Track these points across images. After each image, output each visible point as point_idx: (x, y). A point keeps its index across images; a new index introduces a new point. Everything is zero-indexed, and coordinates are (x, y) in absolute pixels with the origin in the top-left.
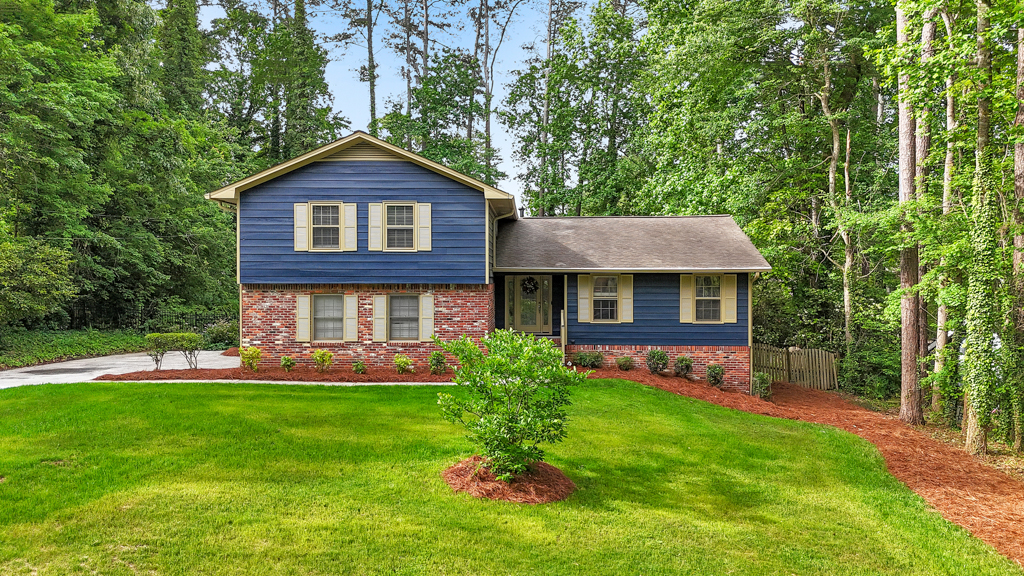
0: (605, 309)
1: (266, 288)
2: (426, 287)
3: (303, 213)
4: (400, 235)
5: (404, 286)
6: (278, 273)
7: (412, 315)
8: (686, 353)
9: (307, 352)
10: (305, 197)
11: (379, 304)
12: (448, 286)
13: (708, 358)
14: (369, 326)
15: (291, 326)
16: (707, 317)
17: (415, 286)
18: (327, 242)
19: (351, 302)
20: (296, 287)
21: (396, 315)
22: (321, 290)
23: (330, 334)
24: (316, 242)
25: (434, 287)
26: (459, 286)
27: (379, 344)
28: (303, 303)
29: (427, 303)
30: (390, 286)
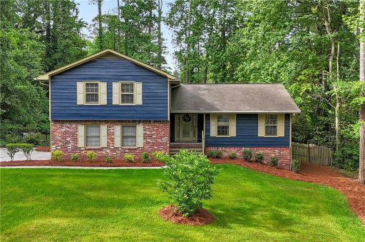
0: (223, 130)
1: (63, 122)
2: (140, 122)
3: (81, 87)
4: (127, 97)
5: (129, 121)
6: (70, 115)
7: (133, 134)
8: (261, 151)
9: (83, 152)
10: (82, 80)
11: (117, 129)
12: (150, 121)
13: (270, 153)
14: (112, 140)
15: (75, 140)
16: (271, 134)
17: (135, 121)
18: (92, 100)
19: (104, 129)
20: (77, 122)
21: (125, 134)
22: (90, 123)
23: (94, 144)
24: (87, 101)
25: (143, 121)
26: (155, 122)
27: (117, 148)
28: (81, 129)
29: (140, 129)
30: (122, 121)
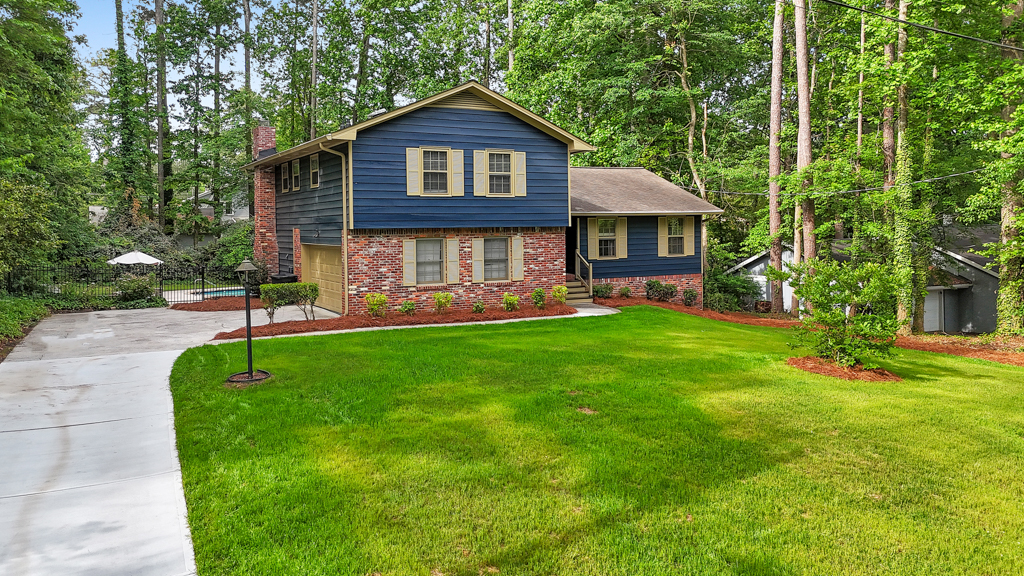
0: (606, 246)
1: (372, 233)
2: (516, 230)
3: (415, 158)
4: (500, 181)
5: (498, 229)
6: (391, 218)
7: (503, 256)
9: (413, 296)
10: (417, 142)
11: (478, 245)
12: (533, 229)
14: (468, 268)
16: (674, 253)
17: (507, 230)
18: (435, 187)
19: (452, 245)
20: (400, 232)
22: (426, 235)
23: (429, 278)
24: (426, 187)
25: (523, 229)
26: (543, 229)
27: (478, 285)
28: (409, 246)
29: (518, 245)
30: (486, 230)
